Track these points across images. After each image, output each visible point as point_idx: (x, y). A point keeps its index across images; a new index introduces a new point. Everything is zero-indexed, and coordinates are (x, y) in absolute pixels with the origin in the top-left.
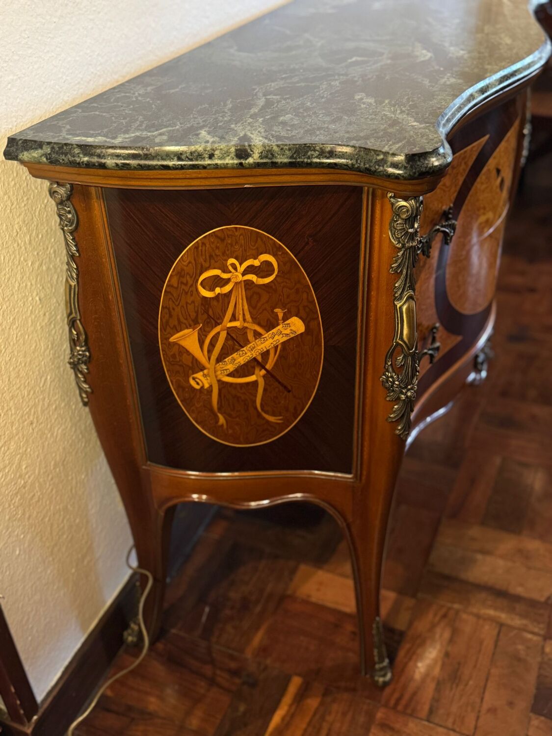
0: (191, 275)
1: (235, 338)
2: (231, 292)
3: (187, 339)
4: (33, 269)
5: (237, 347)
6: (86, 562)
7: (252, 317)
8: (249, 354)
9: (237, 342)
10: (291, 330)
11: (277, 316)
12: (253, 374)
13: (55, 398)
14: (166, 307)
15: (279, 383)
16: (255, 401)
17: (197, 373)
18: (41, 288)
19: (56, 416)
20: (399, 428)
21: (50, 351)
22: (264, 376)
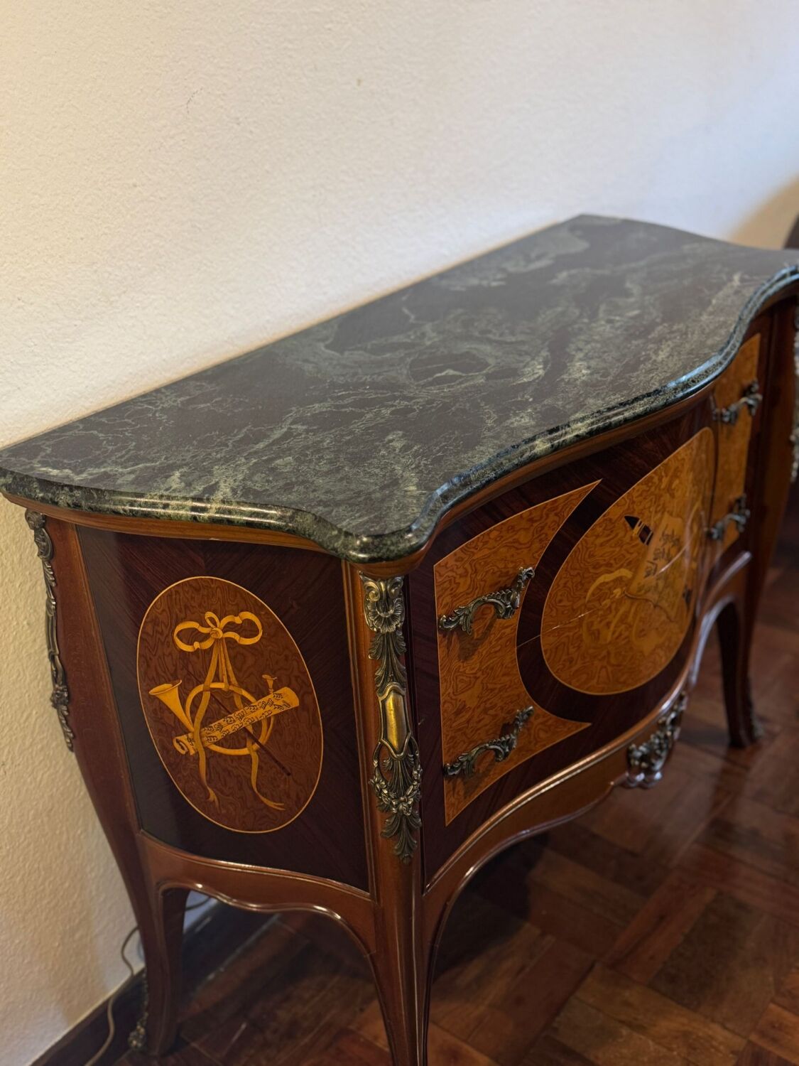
0: (167, 624)
1: (220, 701)
2: (211, 648)
3: (167, 694)
4: (21, 590)
5: (223, 712)
6: (77, 936)
7: (238, 680)
8: (238, 722)
9: (223, 707)
10: (284, 702)
11: (266, 682)
12: (245, 747)
13: (42, 737)
14: (143, 656)
15: (276, 762)
16: (250, 779)
17: (181, 735)
18: (31, 611)
19: (42, 758)
20: (396, 848)
21: (39, 683)
22: (257, 751)
